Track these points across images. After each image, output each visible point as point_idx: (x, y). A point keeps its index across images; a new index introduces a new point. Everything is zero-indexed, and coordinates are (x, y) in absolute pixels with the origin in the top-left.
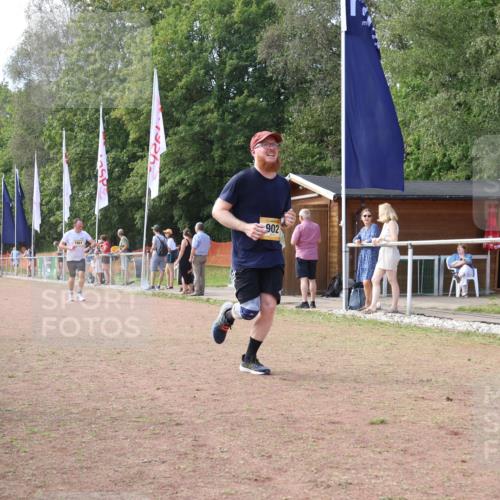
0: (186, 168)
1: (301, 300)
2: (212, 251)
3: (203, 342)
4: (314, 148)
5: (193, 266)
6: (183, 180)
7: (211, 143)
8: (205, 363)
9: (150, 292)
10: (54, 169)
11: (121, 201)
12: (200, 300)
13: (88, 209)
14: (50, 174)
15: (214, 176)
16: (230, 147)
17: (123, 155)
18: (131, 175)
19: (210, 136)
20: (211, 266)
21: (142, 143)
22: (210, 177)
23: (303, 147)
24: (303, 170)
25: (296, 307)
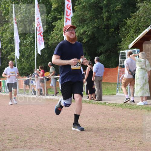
0: (87, 24)
2: (105, 73)
3: (105, 129)
5: (95, 83)
6: (85, 31)
7: (101, 8)
8: (108, 141)
10: (8, 27)
11: (49, 45)
12: (100, 103)
13: (30, 51)
14: (6, 30)
15: (104, 28)
16: (113, 10)
17: (49, 18)
18: (54, 30)
19: (100, 5)
20: (105, 83)
21: (60, 10)
22: (101, 29)
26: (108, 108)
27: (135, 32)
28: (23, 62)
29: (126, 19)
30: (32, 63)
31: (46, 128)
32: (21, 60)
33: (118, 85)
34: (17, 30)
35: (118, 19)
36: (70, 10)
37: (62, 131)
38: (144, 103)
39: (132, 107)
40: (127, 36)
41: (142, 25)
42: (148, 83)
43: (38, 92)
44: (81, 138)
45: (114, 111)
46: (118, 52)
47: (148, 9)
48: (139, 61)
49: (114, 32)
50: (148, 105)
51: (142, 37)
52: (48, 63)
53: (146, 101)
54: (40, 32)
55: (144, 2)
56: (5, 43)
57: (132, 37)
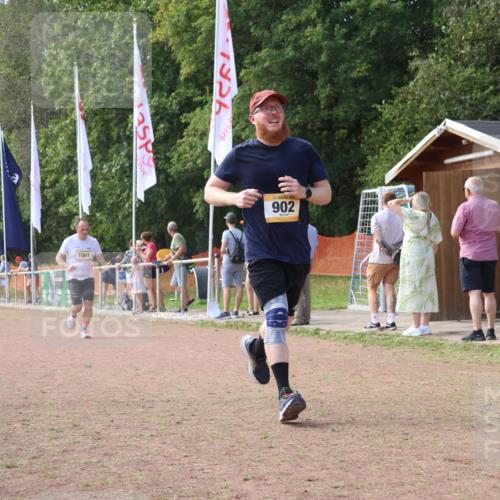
1: (470, 327)
4: (486, 75)
7: (314, 75)
9: (223, 321)
10: (61, 129)
11: (171, 177)
12: (303, 331)
13: (118, 192)
14: (56, 137)
15: (319, 129)
16: (344, 80)
17: (172, 101)
18: (184, 134)
19: (310, 65)
20: (320, 276)
21: (201, 82)
22: (313, 131)
23: (466, 75)
24: (466, 113)
25: (463, 339)
26: (325, 343)
27: (403, 139)
28: (101, 222)
29: (381, 104)
30: (124, 225)
31: (153, 399)
32: (94, 215)
33: (353, 283)
34: (86, 136)
35: (359, 103)
36: (229, 79)
37: (197, 406)
38: (423, 331)
39: (388, 341)
40: (381, 149)
42: (434, 277)
44: (246, 426)
45: (340, 352)
46: (357, 193)
47: (438, 75)
48: (411, 218)
49: (347, 138)
50: (432, 337)
52: (166, 225)
53: (427, 324)
54: (144, 142)
55: (430, 56)
56: (52, 171)
57: (396, 152)
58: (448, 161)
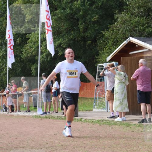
0: (62, 37)
3: (82, 146)
4: (143, 20)
6: (61, 44)
7: (78, 20)
9: (44, 116)
11: (22, 59)
12: (76, 119)
13: (1, 65)
15: (80, 41)
16: (89, 22)
18: (27, 42)
19: (76, 16)
20: (81, 98)
22: (78, 41)
23: (136, 20)
24: (137, 35)
25: (139, 122)
27: (113, 45)
29: (104, 31)
30: (4, 78)
31: (17, 147)
33: (95, 101)
35: (95, 30)
37: (35, 149)
38: (123, 119)
39: (109, 123)
40: (104, 48)
41: (120, 37)
42: (127, 98)
43: (9, 109)
45: (91, 127)
46: (96, 65)
47: (126, 20)
49: (91, 44)
50: (126, 121)
51: (120, 49)
53: (124, 117)
55: (122, 13)
57: (110, 50)
58: (131, 53)
